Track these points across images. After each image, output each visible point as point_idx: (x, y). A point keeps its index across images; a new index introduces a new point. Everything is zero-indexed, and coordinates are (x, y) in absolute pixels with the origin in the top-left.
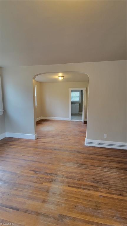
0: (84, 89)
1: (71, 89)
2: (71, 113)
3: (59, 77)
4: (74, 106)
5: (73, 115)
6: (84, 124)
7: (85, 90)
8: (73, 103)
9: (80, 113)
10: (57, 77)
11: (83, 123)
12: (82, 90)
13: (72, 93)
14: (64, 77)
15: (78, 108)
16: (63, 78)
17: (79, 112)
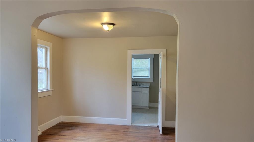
0: (162, 53)
1: (130, 52)
2: (132, 106)
3: (103, 24)
4: (137, 89)
5: (136, 109)
6: (164, 137)
7: (164, 56)
8: (136, 83)
9: (153, 104)
10: (97, 24)
11: (161, 132)
12: (154, 55)
13: (133, 60)
14: (113, 24)
15: (148, 93)
16: (112, 27)
17: (150, 102)
